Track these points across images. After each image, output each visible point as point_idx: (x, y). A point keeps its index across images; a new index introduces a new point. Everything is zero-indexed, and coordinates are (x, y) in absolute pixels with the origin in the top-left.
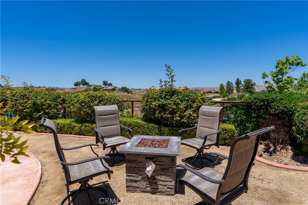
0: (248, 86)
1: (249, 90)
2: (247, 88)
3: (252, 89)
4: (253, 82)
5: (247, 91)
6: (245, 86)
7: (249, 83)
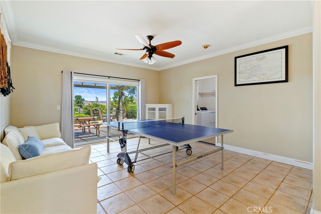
0: (78, 101)
1: (79, 104)
2: (78, 103)
3: (81, 103)
4: (82, 98)
5: (78, 105)
6: (76, 101)
7: (79, 99)
